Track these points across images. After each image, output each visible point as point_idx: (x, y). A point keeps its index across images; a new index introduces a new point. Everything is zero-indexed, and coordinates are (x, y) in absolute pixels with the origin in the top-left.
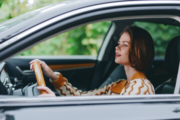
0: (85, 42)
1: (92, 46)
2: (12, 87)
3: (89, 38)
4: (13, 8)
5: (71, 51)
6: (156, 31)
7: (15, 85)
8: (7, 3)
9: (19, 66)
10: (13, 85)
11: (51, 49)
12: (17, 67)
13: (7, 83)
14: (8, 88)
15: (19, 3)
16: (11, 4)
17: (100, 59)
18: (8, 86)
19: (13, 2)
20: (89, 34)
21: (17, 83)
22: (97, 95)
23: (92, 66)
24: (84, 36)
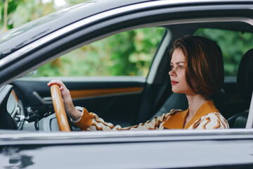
0: (133, 58)
1: (143, 63)
2: (25, 120)
3: (138, 53)
4: (33, 11)
5: (114, 71)
6: (234, 42)
7: (28, 118)
8: (25, 4)
9: (38, 92)
10: (26, 117)
11: (86, 68)
12: (35, 93)
13: (16, 114)
14: (19, 121)
15: (41, 4)
16: (29, 5)
17: (150, 81)
18: (19, 118)
19: (33, 2)
20: (139, 47)
21: (31, 114)
22: (150, 129)
23: (139, 91)
24: (132, 50)
